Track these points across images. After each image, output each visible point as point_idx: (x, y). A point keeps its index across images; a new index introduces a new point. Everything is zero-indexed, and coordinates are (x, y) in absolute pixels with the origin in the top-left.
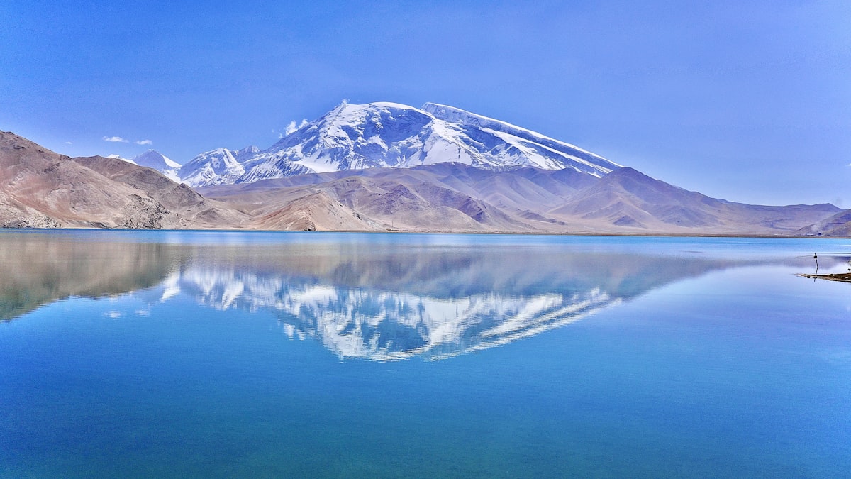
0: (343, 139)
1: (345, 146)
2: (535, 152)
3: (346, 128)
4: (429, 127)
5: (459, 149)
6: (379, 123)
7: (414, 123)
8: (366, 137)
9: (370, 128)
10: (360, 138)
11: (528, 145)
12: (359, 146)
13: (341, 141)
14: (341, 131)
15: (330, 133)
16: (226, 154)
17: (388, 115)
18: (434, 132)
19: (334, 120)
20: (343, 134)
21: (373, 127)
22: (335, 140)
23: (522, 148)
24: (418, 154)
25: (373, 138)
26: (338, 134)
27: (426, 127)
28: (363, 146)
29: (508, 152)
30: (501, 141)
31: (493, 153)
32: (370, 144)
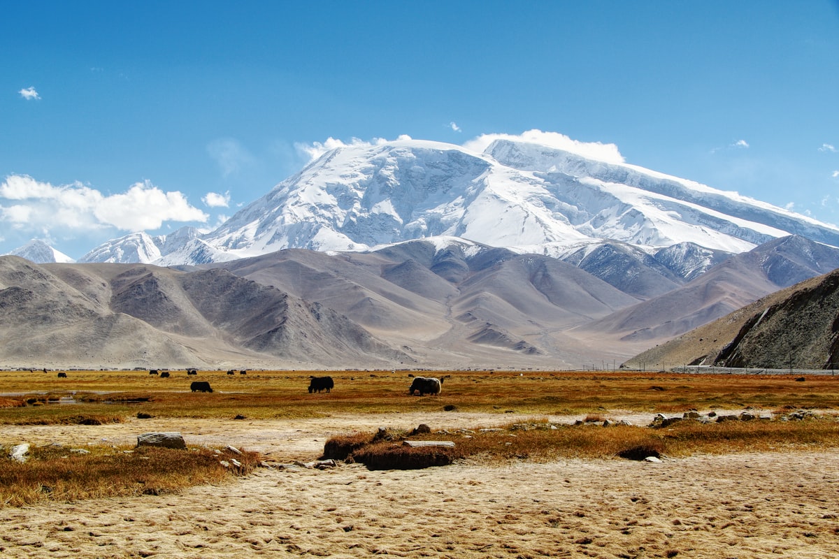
0: (327, 207)
1: (329, 219)
2: (678, 219)
3: (333, 189)
4: (481, 181)
5: (526, 218)
6: (393, 178)
7: (458, 173)
8: (366, 203)
9: (376, 186)
10: (357, 205)
11: (666, 206)
12: (354, 219)
13: (323, 212)
14: (324, 193)
15: (304, 198)
16: (142, 242)
17: (411, 162)
18: (487, 189)
19: (315, 175)
20: (329, 199)
21: (383, 185)
22: (312, 209)
23: (650, 212)
24: (453, 229)
25: (380, 204)
26: (319, 200)
27: (476, 181)
28: (361, 220)
29: (621, 222)
30: (613, 200)
31: (595, 225)
32: (374, 215)
